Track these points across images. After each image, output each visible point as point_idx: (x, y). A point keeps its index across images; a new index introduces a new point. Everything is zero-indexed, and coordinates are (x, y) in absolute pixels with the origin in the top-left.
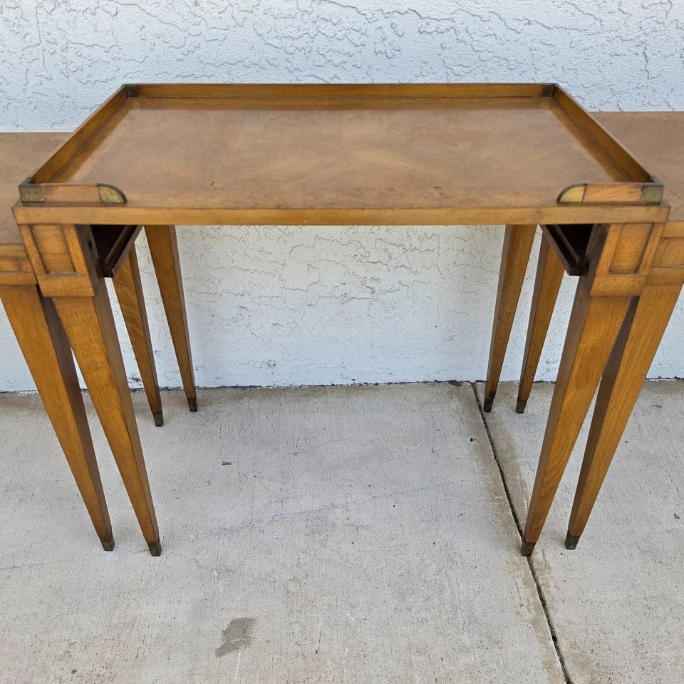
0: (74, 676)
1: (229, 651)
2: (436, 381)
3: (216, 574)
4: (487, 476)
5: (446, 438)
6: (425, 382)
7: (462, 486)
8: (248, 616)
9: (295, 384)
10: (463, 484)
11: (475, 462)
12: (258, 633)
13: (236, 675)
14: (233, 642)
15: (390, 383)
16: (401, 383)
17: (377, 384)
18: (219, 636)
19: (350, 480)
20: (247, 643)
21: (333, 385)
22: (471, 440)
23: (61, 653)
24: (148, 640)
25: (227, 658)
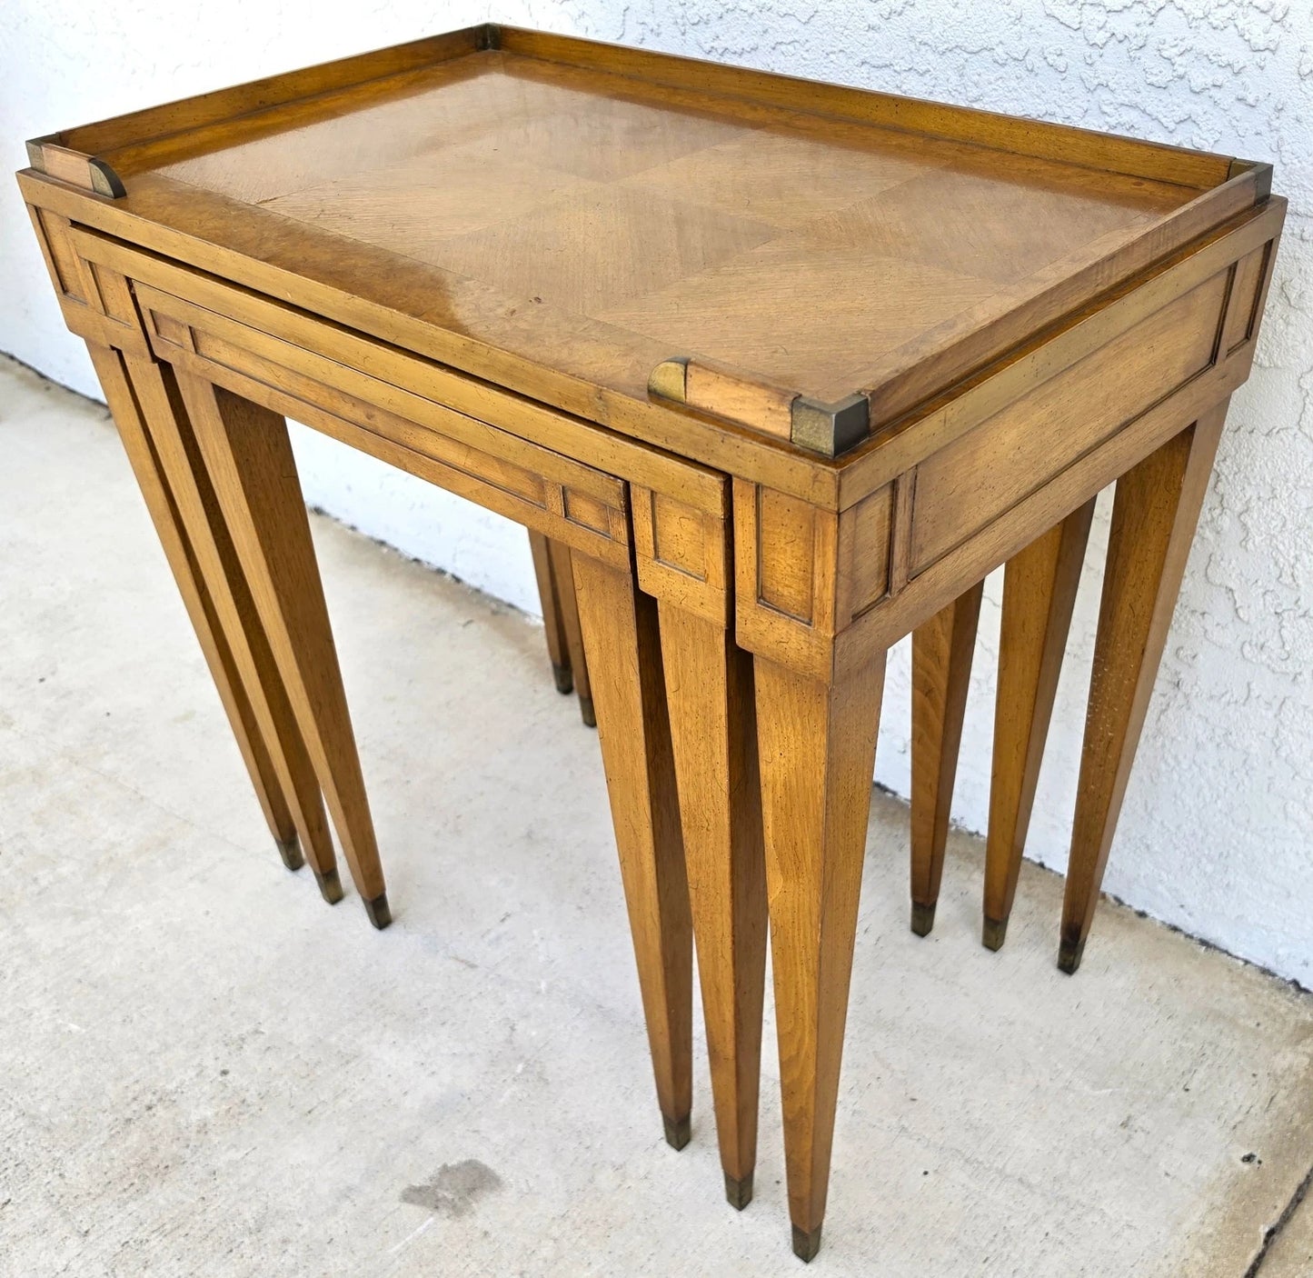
0: (220, 1079)
1: (423, 1203)
2: (1296, 983)
3: (520, 1068)
4: (1199, 1255)
5: (1188, 1115)
6: (1265, 971)
7: (1117, 1235)
8: (499, 1172)
9: (963, 823)
10: (1127, 1233)
11: (1203, 1207)
12: (487, 1210)
13: (398, 1247)
14: (441, 1193)
15: (1175, 929)
16: (1203, 943)
17: (1142, 915)
18: (432, 1169)
19: (888, 1066)
20: (457, 1211)
21: (1042, 865)
22: (1248, 1159)
23: (235, 1035)
24: (344, 1102)
25: (412, 1210)
